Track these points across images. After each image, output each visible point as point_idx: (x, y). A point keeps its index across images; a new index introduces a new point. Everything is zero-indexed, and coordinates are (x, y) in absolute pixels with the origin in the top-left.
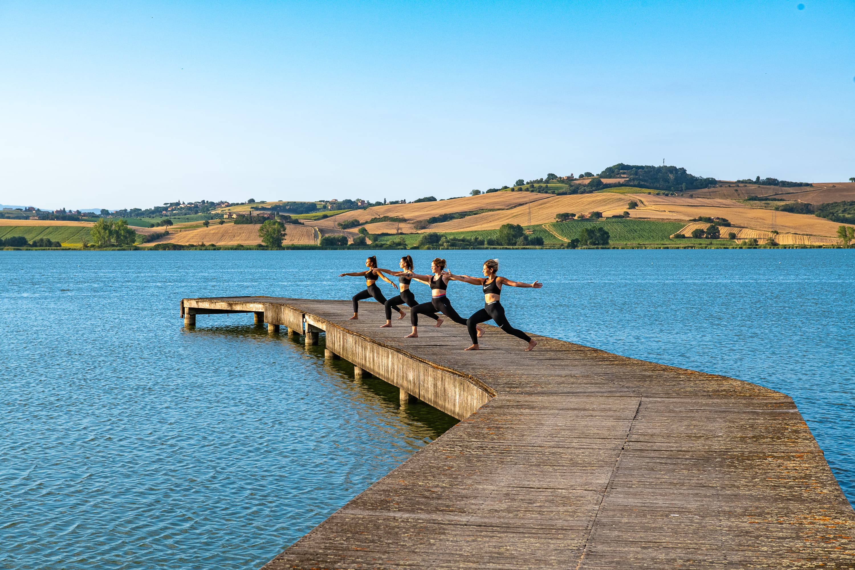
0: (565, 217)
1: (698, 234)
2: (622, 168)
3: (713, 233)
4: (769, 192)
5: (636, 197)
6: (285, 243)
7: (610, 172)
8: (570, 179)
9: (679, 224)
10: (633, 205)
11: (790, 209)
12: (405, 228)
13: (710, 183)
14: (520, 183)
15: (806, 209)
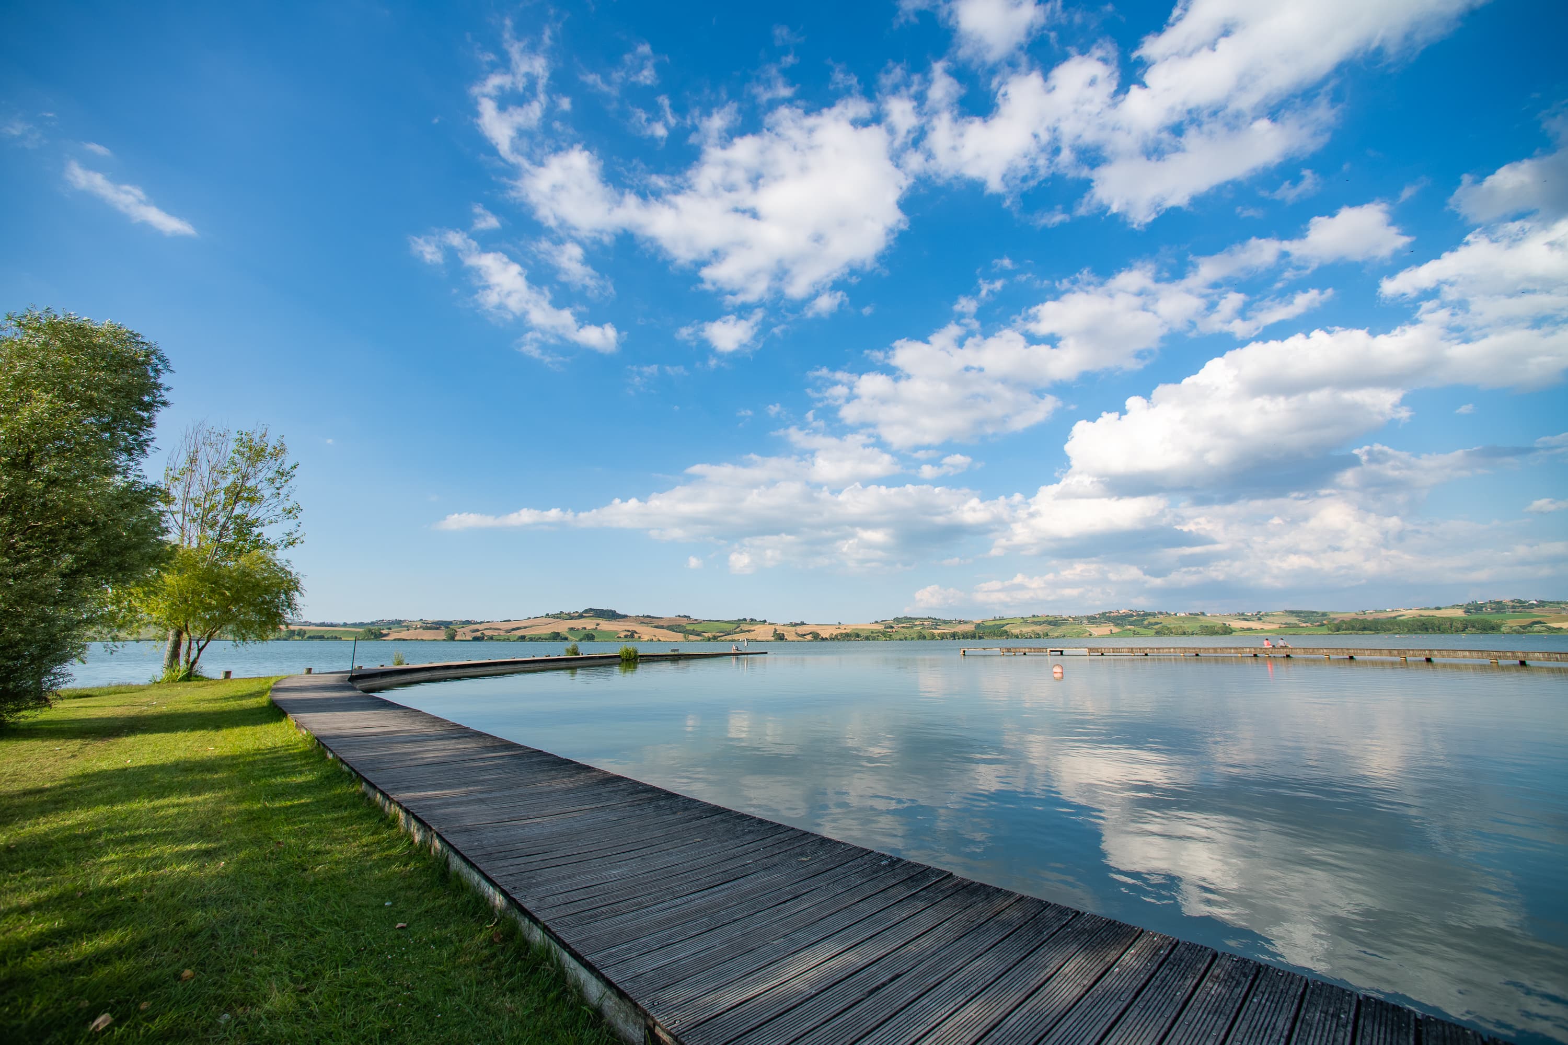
0: (572, 629)
1: (626, 636)
2: (591, 609)
3: (632, 636)
4: (648, 620)
5: (598, 621)
6: (457, 638)
7: (586, 611)
8: (569, 614)
9: (617, 632)
10: (598, 625)
11: (656, 627)
12: (502, 633)
13: (625, 616)
14: (547, 615)
15: (662, 627)
